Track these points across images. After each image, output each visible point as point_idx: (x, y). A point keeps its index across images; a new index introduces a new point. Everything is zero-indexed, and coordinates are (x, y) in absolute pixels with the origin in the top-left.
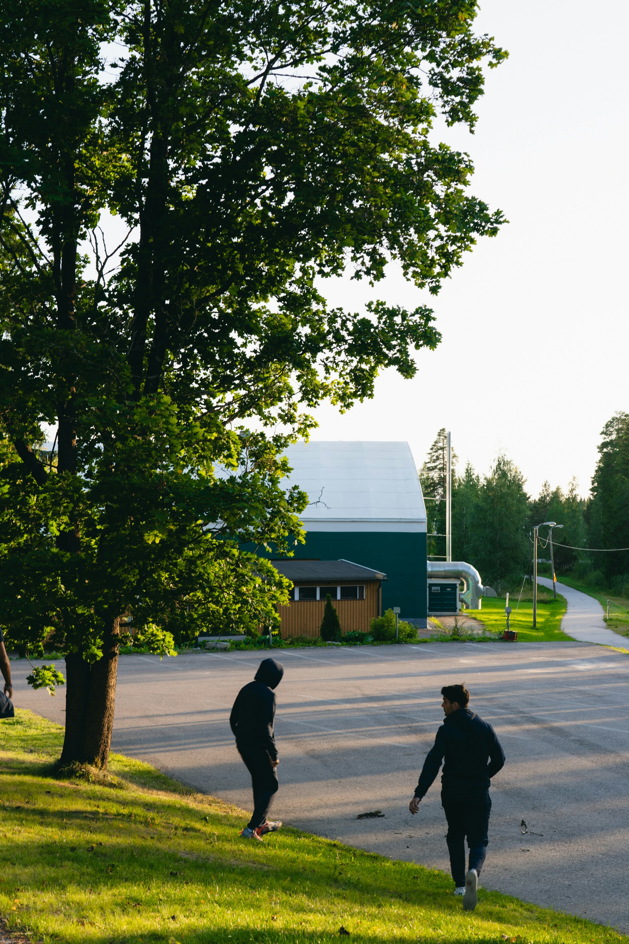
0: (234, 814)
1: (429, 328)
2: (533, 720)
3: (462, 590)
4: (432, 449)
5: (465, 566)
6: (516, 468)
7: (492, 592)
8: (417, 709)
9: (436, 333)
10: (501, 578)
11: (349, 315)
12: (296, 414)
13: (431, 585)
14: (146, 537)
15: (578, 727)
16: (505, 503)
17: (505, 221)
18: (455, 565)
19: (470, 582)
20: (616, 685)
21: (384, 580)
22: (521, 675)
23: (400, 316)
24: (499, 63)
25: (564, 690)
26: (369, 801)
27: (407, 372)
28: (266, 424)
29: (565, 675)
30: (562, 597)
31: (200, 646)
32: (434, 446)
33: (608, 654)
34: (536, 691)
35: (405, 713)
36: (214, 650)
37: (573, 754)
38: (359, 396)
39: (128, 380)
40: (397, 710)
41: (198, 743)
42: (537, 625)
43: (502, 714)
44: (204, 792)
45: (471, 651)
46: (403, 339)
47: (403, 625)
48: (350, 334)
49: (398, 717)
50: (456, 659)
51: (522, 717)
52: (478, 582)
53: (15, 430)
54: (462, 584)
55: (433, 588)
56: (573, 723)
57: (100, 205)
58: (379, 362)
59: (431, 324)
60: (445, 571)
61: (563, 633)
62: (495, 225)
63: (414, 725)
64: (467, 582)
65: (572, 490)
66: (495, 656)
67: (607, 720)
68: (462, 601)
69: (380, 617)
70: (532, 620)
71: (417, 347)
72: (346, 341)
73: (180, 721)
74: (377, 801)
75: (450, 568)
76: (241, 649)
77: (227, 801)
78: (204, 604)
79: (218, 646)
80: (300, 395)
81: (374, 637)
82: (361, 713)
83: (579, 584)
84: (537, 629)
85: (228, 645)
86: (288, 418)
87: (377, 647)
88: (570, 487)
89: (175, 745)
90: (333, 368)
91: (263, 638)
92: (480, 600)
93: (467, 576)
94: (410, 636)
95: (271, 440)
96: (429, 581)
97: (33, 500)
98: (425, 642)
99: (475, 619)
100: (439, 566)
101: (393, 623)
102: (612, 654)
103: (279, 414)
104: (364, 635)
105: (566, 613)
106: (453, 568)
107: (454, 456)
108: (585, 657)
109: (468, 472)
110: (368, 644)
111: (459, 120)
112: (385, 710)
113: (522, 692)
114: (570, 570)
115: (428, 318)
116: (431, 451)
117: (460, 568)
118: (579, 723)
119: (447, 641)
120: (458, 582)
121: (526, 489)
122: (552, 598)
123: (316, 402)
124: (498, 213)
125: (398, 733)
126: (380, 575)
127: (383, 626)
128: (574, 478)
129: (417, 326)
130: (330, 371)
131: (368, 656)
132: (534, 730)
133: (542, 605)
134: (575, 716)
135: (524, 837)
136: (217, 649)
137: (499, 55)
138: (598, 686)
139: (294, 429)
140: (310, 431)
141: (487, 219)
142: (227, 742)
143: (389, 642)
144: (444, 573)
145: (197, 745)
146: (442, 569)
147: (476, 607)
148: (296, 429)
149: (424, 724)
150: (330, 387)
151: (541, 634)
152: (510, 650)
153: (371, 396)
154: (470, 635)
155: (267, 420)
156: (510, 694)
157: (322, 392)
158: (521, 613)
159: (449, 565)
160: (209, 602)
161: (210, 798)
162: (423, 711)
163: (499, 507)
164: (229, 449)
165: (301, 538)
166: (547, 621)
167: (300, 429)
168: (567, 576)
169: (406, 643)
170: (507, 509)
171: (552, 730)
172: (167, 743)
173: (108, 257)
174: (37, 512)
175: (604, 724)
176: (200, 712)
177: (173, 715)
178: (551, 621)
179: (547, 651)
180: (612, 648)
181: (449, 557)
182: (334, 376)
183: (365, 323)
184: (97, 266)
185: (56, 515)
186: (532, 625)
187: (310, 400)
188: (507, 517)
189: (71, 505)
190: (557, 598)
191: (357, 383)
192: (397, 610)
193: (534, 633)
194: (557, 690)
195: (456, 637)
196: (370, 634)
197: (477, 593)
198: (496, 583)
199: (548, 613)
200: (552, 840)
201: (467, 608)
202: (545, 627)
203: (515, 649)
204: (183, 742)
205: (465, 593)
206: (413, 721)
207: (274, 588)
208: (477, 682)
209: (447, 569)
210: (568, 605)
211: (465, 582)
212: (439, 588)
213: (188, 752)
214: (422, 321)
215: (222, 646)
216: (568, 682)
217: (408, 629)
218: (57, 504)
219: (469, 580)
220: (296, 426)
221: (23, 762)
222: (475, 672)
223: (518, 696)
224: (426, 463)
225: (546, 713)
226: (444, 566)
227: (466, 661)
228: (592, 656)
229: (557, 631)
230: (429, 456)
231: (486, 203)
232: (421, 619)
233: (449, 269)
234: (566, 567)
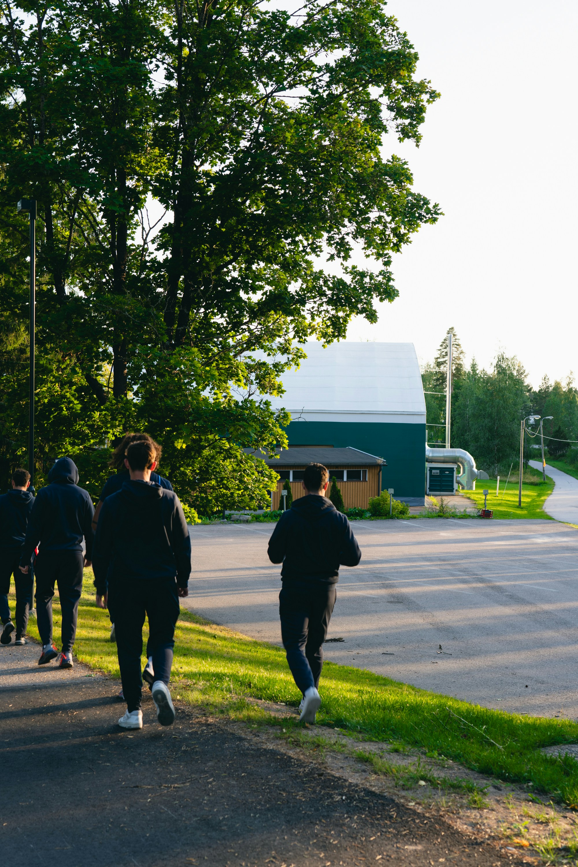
0: (237, 637)
1: (389, 286)
2: (482, 581)
3: (459, 472)
4: (441, 346)
5: (462, 452)
6: (520, 362)
7: (485, 475)
8: (393, 570)
9: (394, 290)
10: (498, 461)
11: (329, 275)
12: (291, 348)
13: (431, 469)
14: (176, 445)
15: (515, 586)
16: (503, 396)
17: (441, 214)
18: (453, 452)
19: (466, 467)
20: (562, 555)
21: (384, 465)
22: (487, 546)
23: (368, 277)
24: (434, 101)
25: (517, 558)
26: (336, 632)
27: (371, 318)
28: (269, 355)
29: (523, 547)
30: (551, 479)
31: (227, 518)
32: (444, 343)
33: (566, 530)
34: (494, 559)
35: (383, 573)
36: (238, 521)
37: (501, 605)
38: (337, 336)
39: (164, 332)
40: (377, 571)
41: (218, 592)
42: (522, 505)
43: (459, 575)
44: (218, 624)
45: (452, 526)
46: (369, 294)
47: (395, 503)
48: (329, 289)
49: (376, 577)
50: (437, 532)
51: (474, 578)
52: (473, 466)
53: (85, 367)
54: (459, 468)
55: (433, 471)
56: (513, 583)
57: (145, 192)
58: (352, 311)
59: (391, 283)
60: (444, 457)
61: (543, 512)
62: (434, 216)
63: (387, 582)
64: (463, 466)
65: (569, 384)
66: (470, 530)
67: (541, 581)
68: (458, 483)
69: (377, 497)
70: (518, 500)
71: (381, 300)
72: (326, 295)
73: (206, 576)
74: (342, 632)
75: (449, 454)
76: (260, 522)
77: (233, 629)
78: (217, 489)
79: (241, 518)
80: (293, 333)
81: (371, 513)
82: (348, 573)
83: (570, 468)
84: (522, 508)
85: (249, 517)
86: (284, 350)
87: (374, 522)
88: (568, 381)
89: (200, 593)
90: (317, 315)
91: (278, 512)
92: (474, 482)
93: (463, 461)
94: (402, 512)
95: (271, 366)
96: (428, 465)
97: (97, 415)
98: (415, 518)
99: (469, 498)
100: (439, 452)
101: (388, 502)
102: (569, 530)
103: (278, 347)
104: (363, 512)
105: (551, 494)
106: (451, 454)
107: (462, 352)
108: (546, 532)
109: (474, 367)
110: (366, 518)
111: (409, 137)
112: (367, 571)
113: (482, 560)
114: (563, 455)
115: (389, 279)
116: (441, 348)
117: (458, 454)
118: (517, 583)
119: (433, 517)
120: (455, 466)
121: (527, 381)
122: (542, 480)
123: (305, 340)
124: (436, 206)
125: (372, 588)
126: (381, 460)
127: (379, 504)
128: (571, 372)
129: (381, 283)
130: (315, 317)
131: (364, 529)
132: (479, 588)
133: (532, 487)
134: (516, 578)
135: (439, 655)
136: (241, 520)
137: (434, 95)
138: (546, 556)
139: (288, 358)
140: (300, 361)
141: (428, 211)
142: (240, 592)
143: (384, 517)
144: (443, 459)
145: (217, 593)
146: (442, 455)
147: (471, 488)
148: (290, 359)
149: (395, 582)
150: (316, 326)
151: (525, 512)
152: (485, 525)
153: (344, 337)
154: (453, 513)
155: (270, 351)
156: (472, 561)
157: (309, 331)
158: (510, 494)
159: (448, 452)
160: (221, 488)
161: (222, 627)
162: (397, 572)
163: (497, 400)
164: (237, 375)
165: (284, 445)
166: (533, 501)
167: (293, 359)
168: (560, 461)
169: (398, 518)
170: (504, 402)
171: (493, 588)
172: (195, 591)
173: (151, 229)
174: (99, 423)
175: (538, 584)
176: (222, 570)
177: (201, 572)
178: (536, 501)
179: (516, 527)
180: (572, 525)
181: (448, 444)
182: (318, 320)
183: (341, 282)
184: (143, 235)
185: (113, 426)
186: (518, 504)
187: (300, 337)
188: (504, 409)
189: (124, 420)
190: (546, 481)
191: (335, 328)
192: (391, 491)
193: (519, 512)
194: (511, 558)
195: (441, 514)
196: (369, 510)
197: (472, 476)
198: (493, 467)
199: (536, 494)
200: (457, 657)
201: (463, 488)
202: (529, 506)
203: (489, 525)
204: (206, 591)
205: (462, 476)
206: (388, 579)
207: (266, 479)
208: (448, 551)
209: (445, 454)
210: (555, 488)
211: (461, 466)
212: (438, 471)
213: (210, 598)
214: (384, 281)
215: (245, 519)
216: (523, 552)
217: (400, 507)
218: (114, 419)
219: (465, 464)
220: (291, 357)
221: (88, 600)
222: (450, 543)
223: (478, 562)
224: (437, 358)
225: (495, 575)
226: (444, 452)
227: (445, 534)
228: (552, 531)
229: (538, 510)
230: (439, 352)
231: (428, 198)
232: (419, 498)
233: (400, 246)
234: (560, 453)
